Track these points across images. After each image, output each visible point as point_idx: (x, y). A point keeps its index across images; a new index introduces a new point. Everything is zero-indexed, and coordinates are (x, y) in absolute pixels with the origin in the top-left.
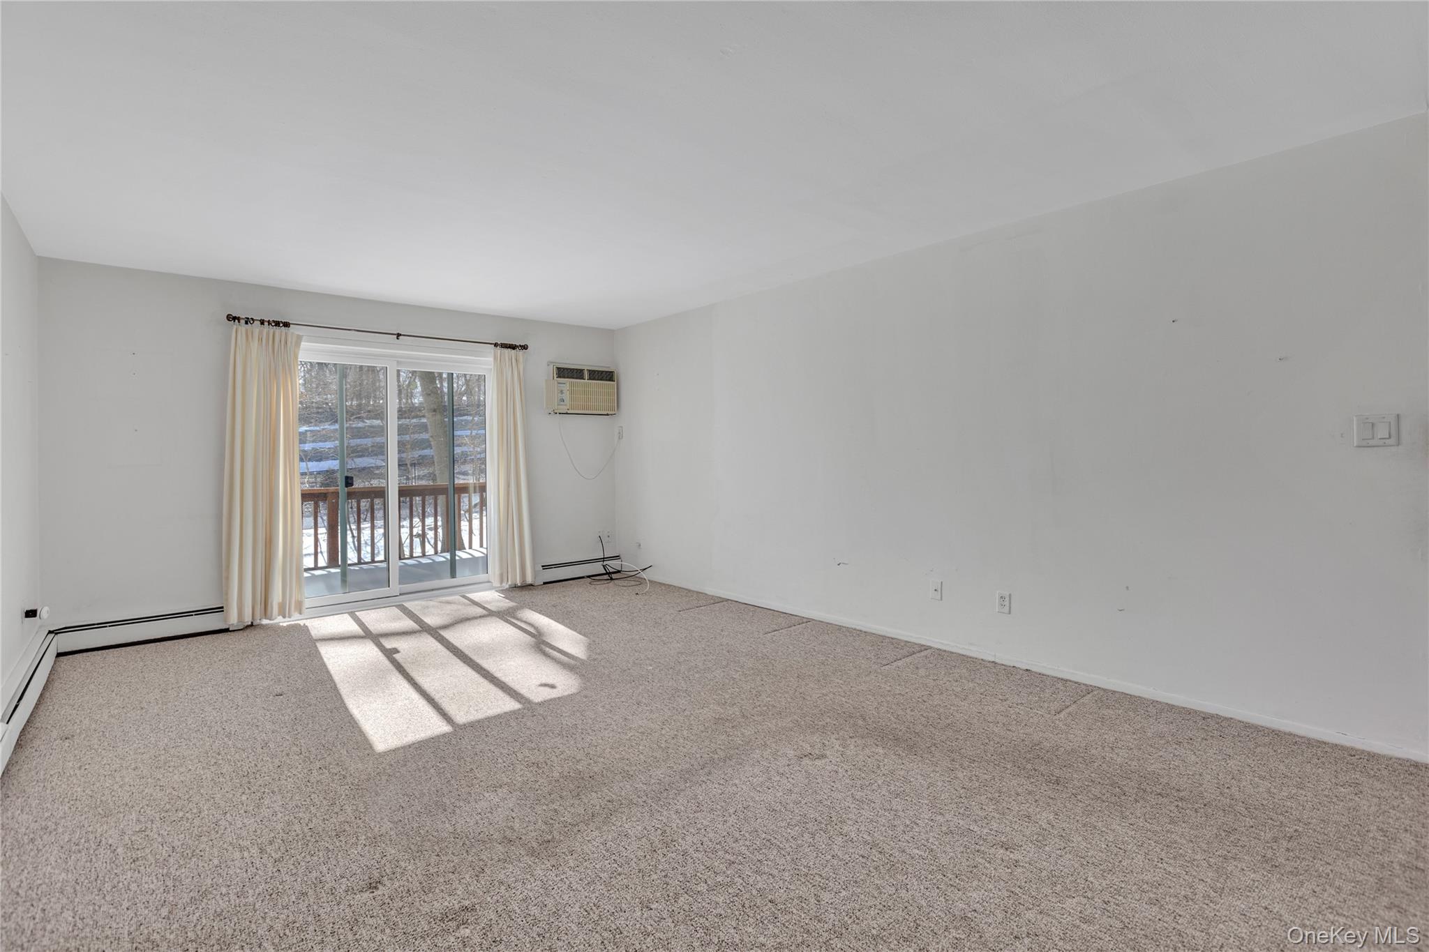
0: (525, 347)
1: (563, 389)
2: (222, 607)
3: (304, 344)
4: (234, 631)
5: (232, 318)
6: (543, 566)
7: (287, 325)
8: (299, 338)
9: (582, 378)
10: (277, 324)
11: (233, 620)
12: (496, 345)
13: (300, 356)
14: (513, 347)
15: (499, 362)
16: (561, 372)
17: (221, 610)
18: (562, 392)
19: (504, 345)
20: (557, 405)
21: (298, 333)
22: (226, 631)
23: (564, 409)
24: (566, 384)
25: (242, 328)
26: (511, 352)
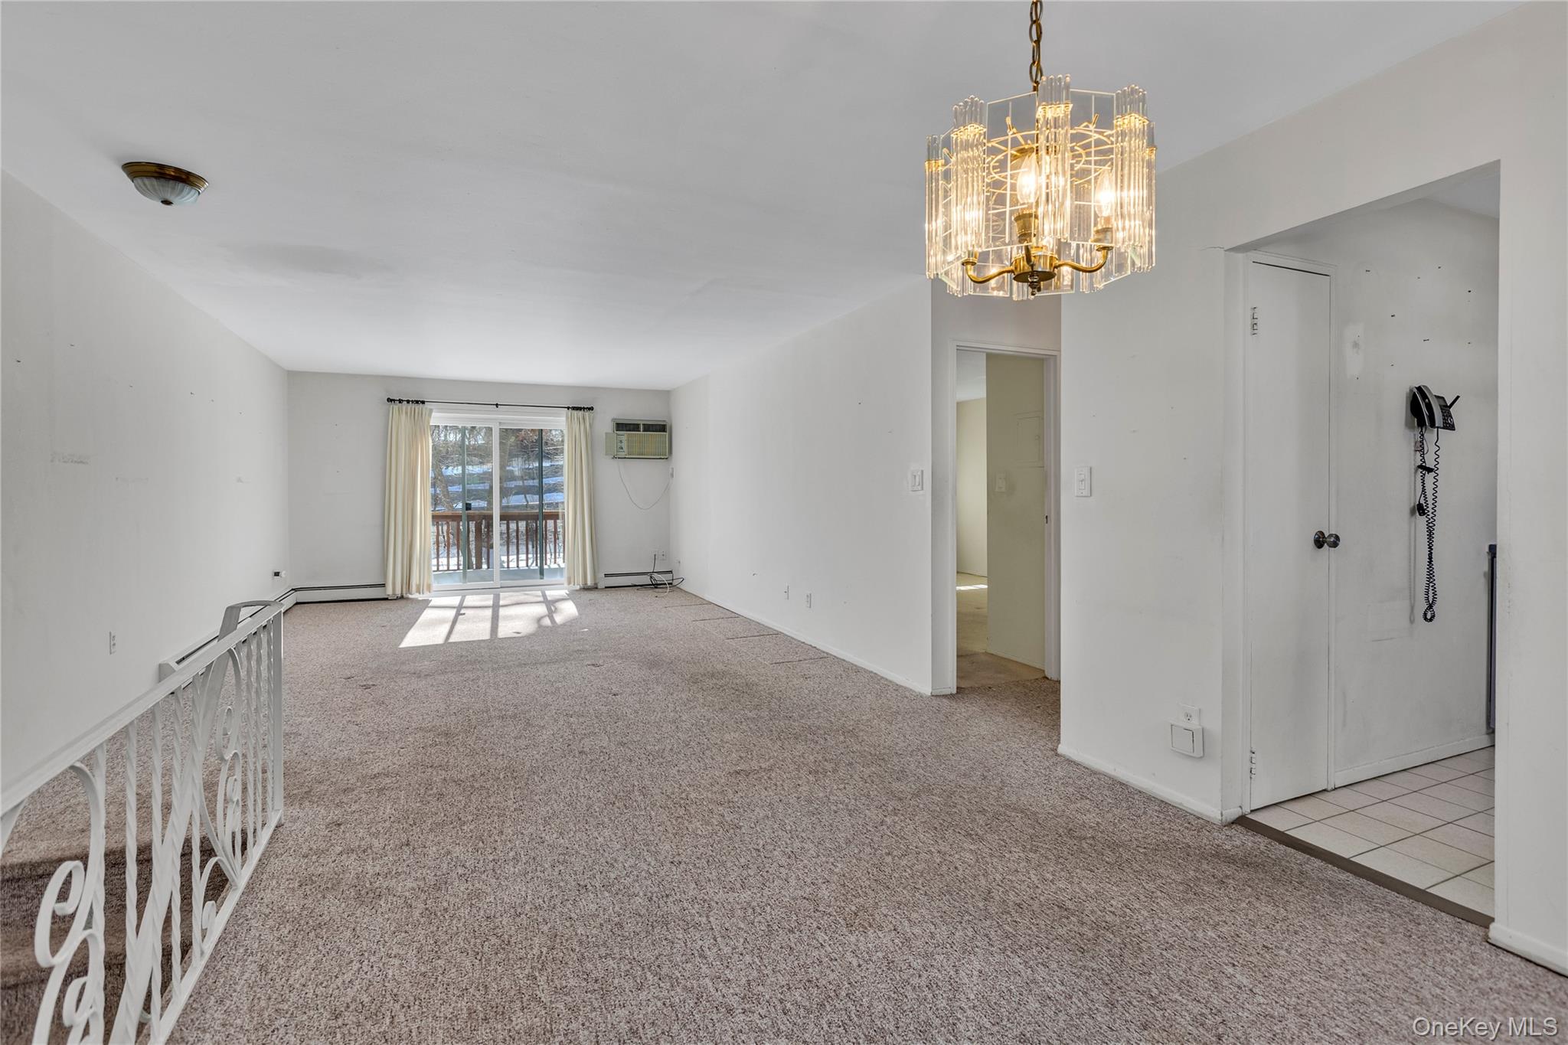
0: (591, 409)
1: (622, 439)
2: (385, 584)
3: (434, 414)
4: (391, 599)
5: (390, 400)
6: (606, 575)
7: (423, 402)
8: (431, 411)
9: (638, 430)
10: (417, 402)
11: (389, 591)
12: (568, 408)
13: (430, 421)
14: (580, 409)
15: (570, 420)
16: (621, 426)
17: (383, 585)
18: (621, 442)
19: (574, 408)
20: (617, 451)
21: (432, 407)
22: (386, 599)
23: (622, 455)
24: (624, 435)
25: (396, 406)
26: (580, 413)
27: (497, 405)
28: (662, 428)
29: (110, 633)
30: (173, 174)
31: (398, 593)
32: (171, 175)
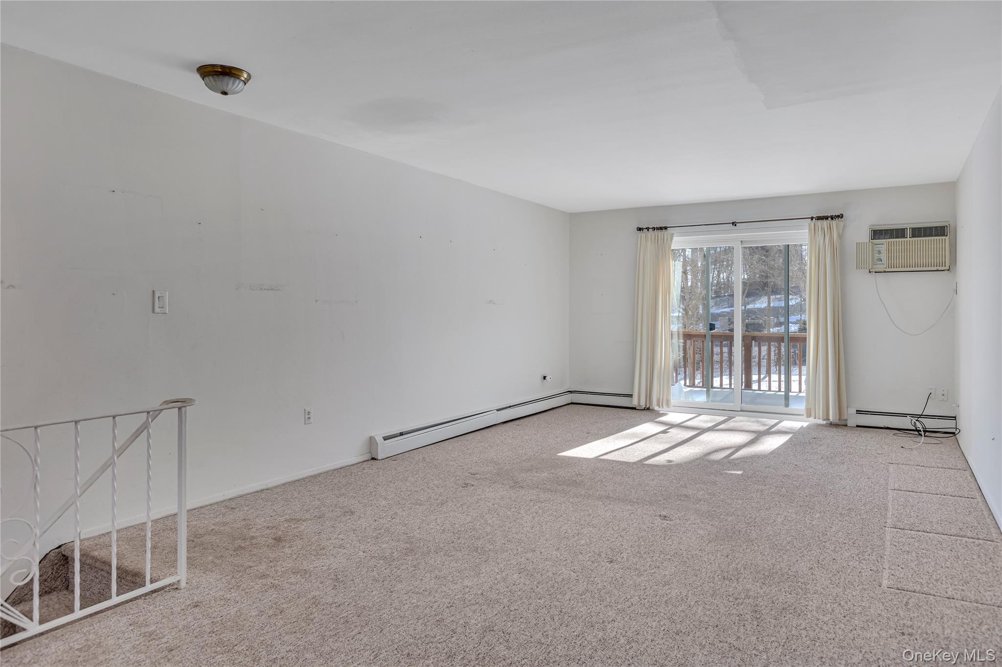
0: (841, 216)
1: (881, 249)
2: (632, 395)
3: (675, 239)
4: (638, 410)
5: (640, 229)
6: (857, 411)
7: (666, 228)
8: (672, 235)
9: (903, 236)
10: (661, 228)
11: (635, 402)
12: (812, 218)
13: (672, 246)
14: (826, 218)
15: (814, 232)
16: (877, 234)
17: (631, 396)
18: (879, 252)
19: (819, 218)
20: (873, 264)
21: (672, 232)
22: (634, 409)
23: (881, 268)
24: (884, 244)
25: (643, 234)
26: (825, 223)
27: (734, 224)
28: (940, 231)
29: (305, 410)
30: (220, 70)
31: (643, 404)
32: (219, 72)
